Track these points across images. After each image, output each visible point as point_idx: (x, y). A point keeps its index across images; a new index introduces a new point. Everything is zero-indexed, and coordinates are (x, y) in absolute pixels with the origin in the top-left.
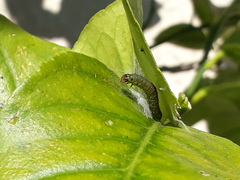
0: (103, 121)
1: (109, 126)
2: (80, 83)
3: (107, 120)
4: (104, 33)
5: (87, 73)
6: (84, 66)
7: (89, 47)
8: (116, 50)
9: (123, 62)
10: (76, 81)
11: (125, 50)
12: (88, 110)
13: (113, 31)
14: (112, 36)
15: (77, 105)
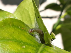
0: (21, 46)
1: (23, 48)
2: (13, 30)
3: (23, 46)
4: (25, 9)
5: (16, 26)
6: (15, 23)
7: (19, 13)
8: (29, 15)
9: (32, 19)
10: (11, 30)
11: (32, 15)
12: (15, 41)
13: (28, 8)
14: (28, 10)
15: (11, 40)
